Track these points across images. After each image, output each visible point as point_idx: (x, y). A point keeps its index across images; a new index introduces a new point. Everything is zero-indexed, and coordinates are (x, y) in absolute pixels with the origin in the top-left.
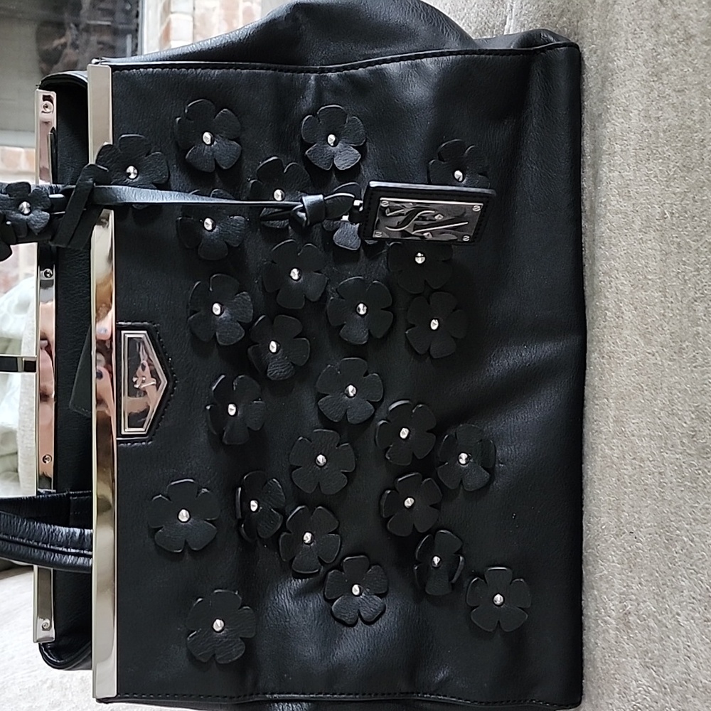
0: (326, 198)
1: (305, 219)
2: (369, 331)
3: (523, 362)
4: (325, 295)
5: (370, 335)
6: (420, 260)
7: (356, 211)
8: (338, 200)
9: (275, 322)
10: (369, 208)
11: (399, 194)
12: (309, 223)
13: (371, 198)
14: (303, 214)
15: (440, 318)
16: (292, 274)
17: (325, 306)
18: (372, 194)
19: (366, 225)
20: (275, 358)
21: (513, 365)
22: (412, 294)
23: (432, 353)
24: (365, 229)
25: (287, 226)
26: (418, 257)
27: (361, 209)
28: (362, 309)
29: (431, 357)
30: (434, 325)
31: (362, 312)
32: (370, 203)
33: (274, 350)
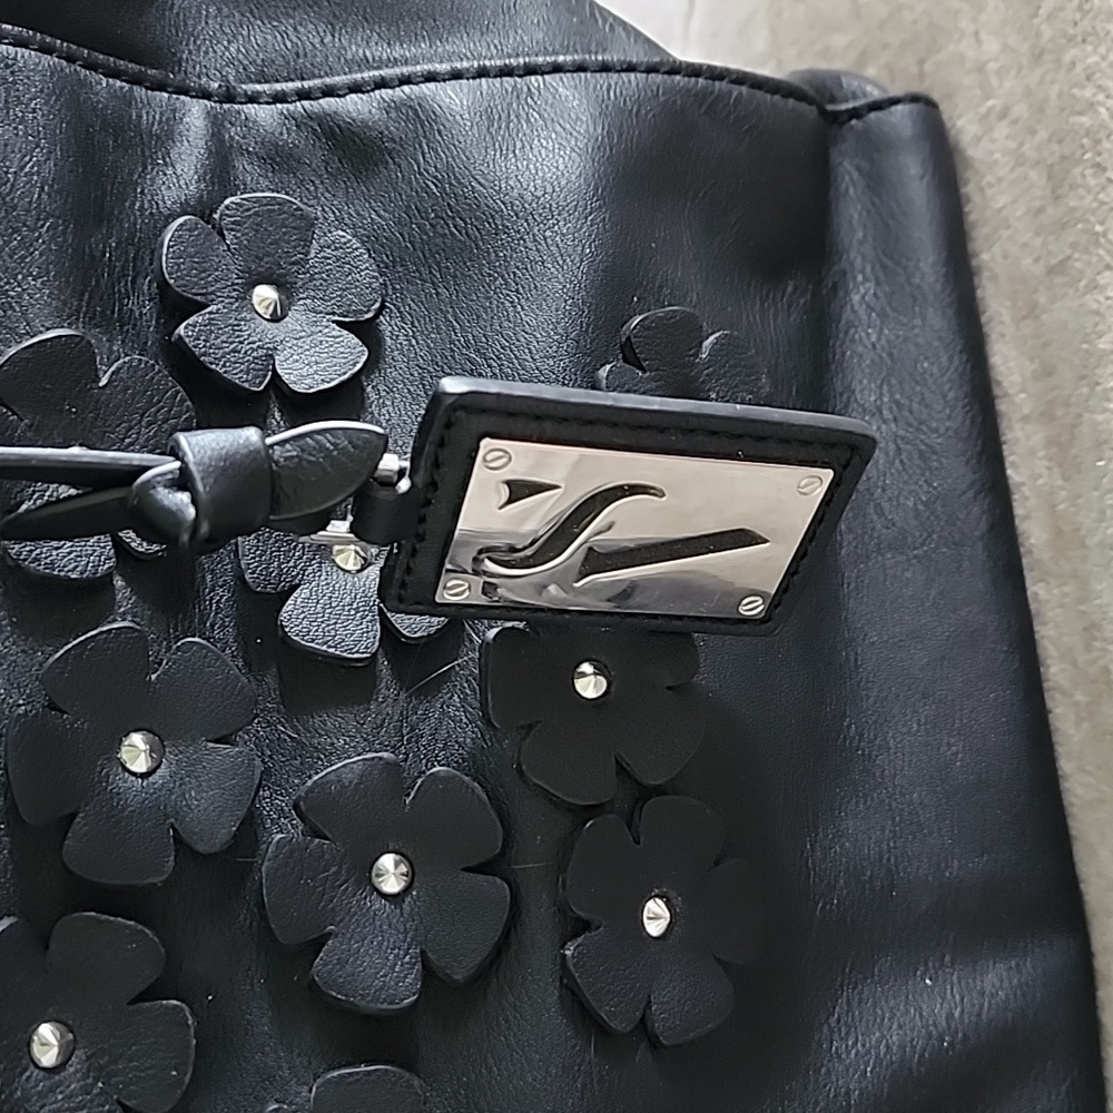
0: (269, 441)
1: (192, 512)
2: (422, 952)
3: (930, 1034)
4: (250, 828)
5: (428, 972)
6: (590, 685)
7: (383, 494)
8: (322, 447)
9: (53, 945)
10: (433, 485)
11: (548, 426)
12: (205, 528)
13: (442, 444)
14: (183, 498)
15: (672, 894)
16: (125, 754)
17: (249, 869)
18: (448, 425)
19: (414, 552)
20: (52, 1090)
21: (902, 1047)
22: (572, 808)
23: (658, 1027)
24: (408, 570)
25: (109, 576)
26: (584, 675)
27: (404, 485)
28: (390, 874)
29: (654, 1043)
30: (656, 917)
31: (392, 885)
32: (437, 465)
33: (48, 1057)
